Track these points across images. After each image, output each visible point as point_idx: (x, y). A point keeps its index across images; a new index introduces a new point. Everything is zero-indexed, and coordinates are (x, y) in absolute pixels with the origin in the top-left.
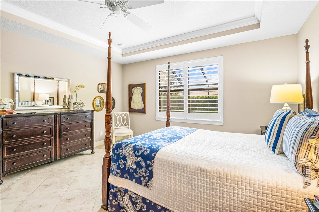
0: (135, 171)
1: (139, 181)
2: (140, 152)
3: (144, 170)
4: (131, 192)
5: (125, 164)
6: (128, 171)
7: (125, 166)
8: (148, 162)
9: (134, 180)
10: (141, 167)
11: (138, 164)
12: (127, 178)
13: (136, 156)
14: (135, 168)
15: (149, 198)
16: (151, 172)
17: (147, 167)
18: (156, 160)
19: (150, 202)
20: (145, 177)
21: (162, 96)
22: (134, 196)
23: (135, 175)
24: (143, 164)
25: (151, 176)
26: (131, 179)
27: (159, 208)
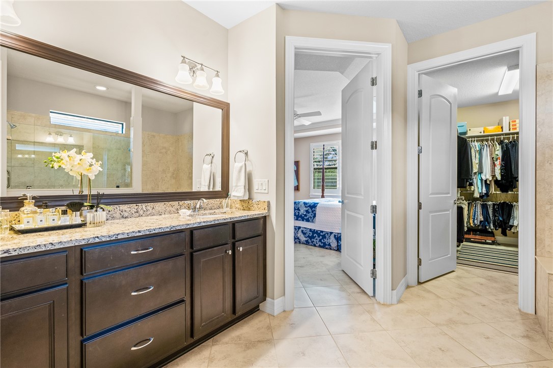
0: (306, 215)
1: (308, 220)
2: (308, 205)
3: (310, 214)
4: (302, 227)
5: (298, 212)
6: (301, 216)
7: (299, 214)
8: (313, 209)
9: (305, 220)
10: (309, 213)
11: (307, 211)
12: (300, 220)
13: (306, 207)
14: (305, 213)
15: (313, 228)
16: (315, 214)
17: (312, 212)
18: (317, 207)
19: (314, 230)
20: (311, 217)
21: (316, 174)
22: (305, 230)
23: (305, 217)
24: (310, 211)
25: (315, 216)
26: (303, 220)
27: (319, 232)
